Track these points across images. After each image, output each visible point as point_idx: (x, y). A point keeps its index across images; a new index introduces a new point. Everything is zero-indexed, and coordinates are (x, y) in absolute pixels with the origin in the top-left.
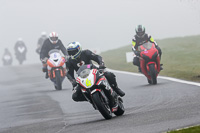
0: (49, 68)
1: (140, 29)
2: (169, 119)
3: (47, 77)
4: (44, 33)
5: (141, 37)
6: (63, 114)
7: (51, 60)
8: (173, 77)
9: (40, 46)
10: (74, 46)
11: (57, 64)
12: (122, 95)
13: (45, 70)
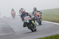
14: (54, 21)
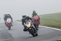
0: (7, 23)
1: (34, 11)
2: (45, 39)
3: (6, 26)
4: (5, 13)
5: (34, 14)
6: (12, 38)
7: (7, 21)
8: (46, 26)
9: (4, 17)
10: (24, 15)
11: (9, 22)
12: (38, 30)
13: (6, 24)
14: (54, 27)
